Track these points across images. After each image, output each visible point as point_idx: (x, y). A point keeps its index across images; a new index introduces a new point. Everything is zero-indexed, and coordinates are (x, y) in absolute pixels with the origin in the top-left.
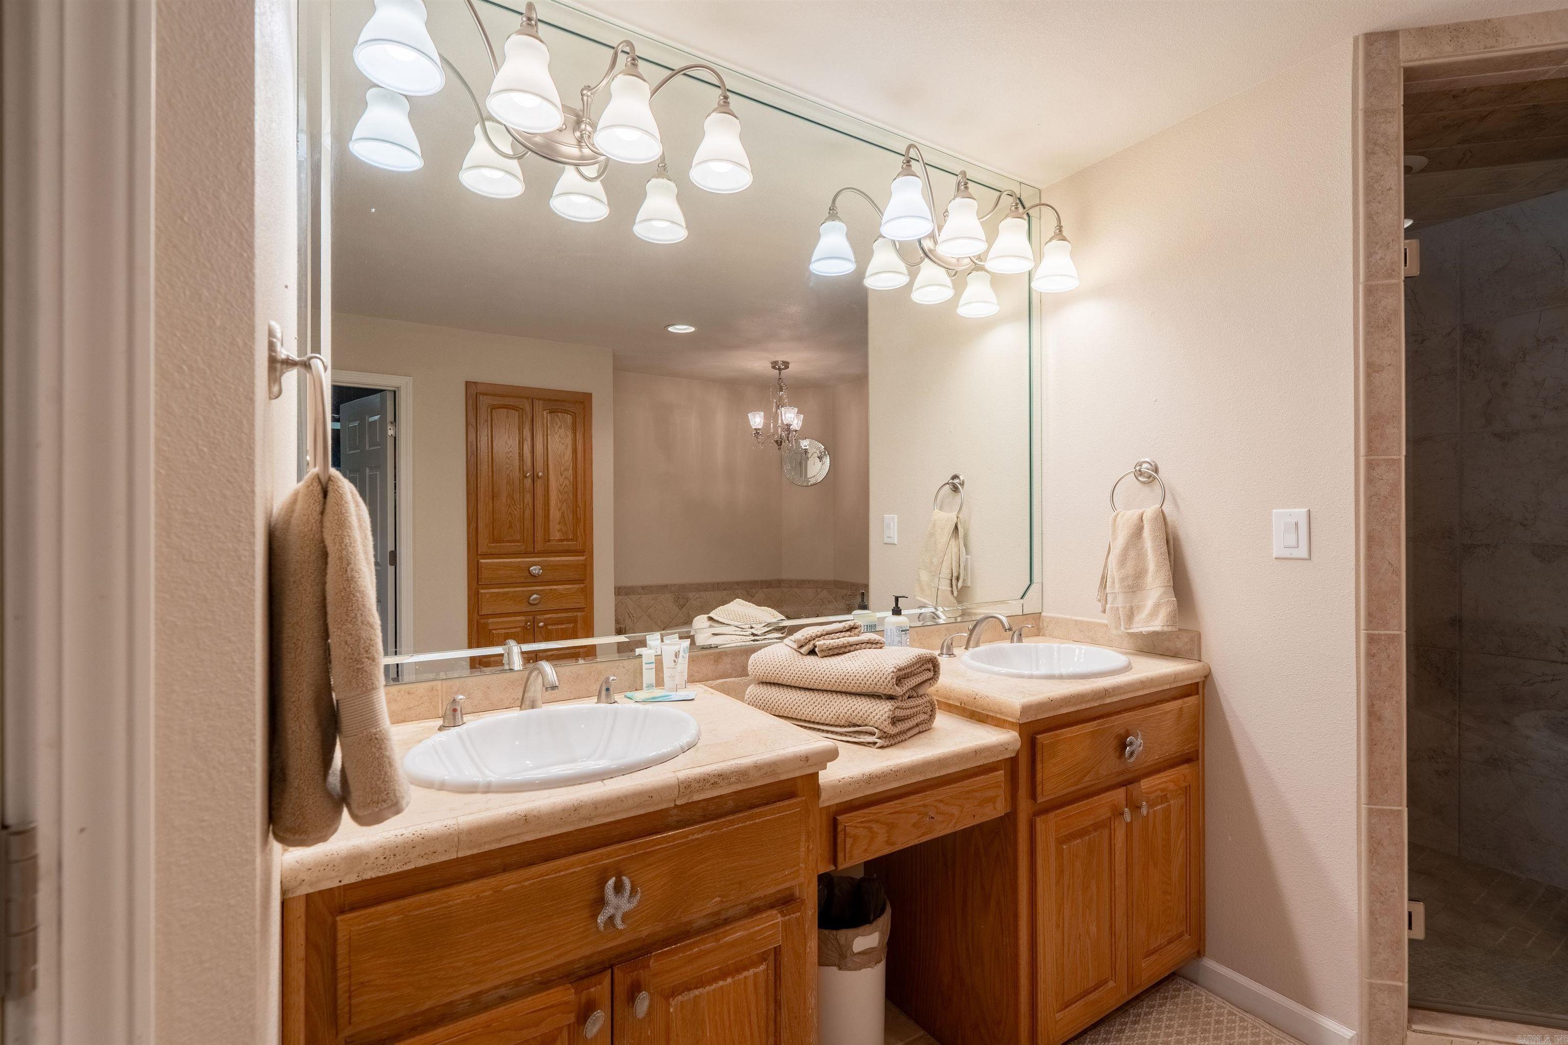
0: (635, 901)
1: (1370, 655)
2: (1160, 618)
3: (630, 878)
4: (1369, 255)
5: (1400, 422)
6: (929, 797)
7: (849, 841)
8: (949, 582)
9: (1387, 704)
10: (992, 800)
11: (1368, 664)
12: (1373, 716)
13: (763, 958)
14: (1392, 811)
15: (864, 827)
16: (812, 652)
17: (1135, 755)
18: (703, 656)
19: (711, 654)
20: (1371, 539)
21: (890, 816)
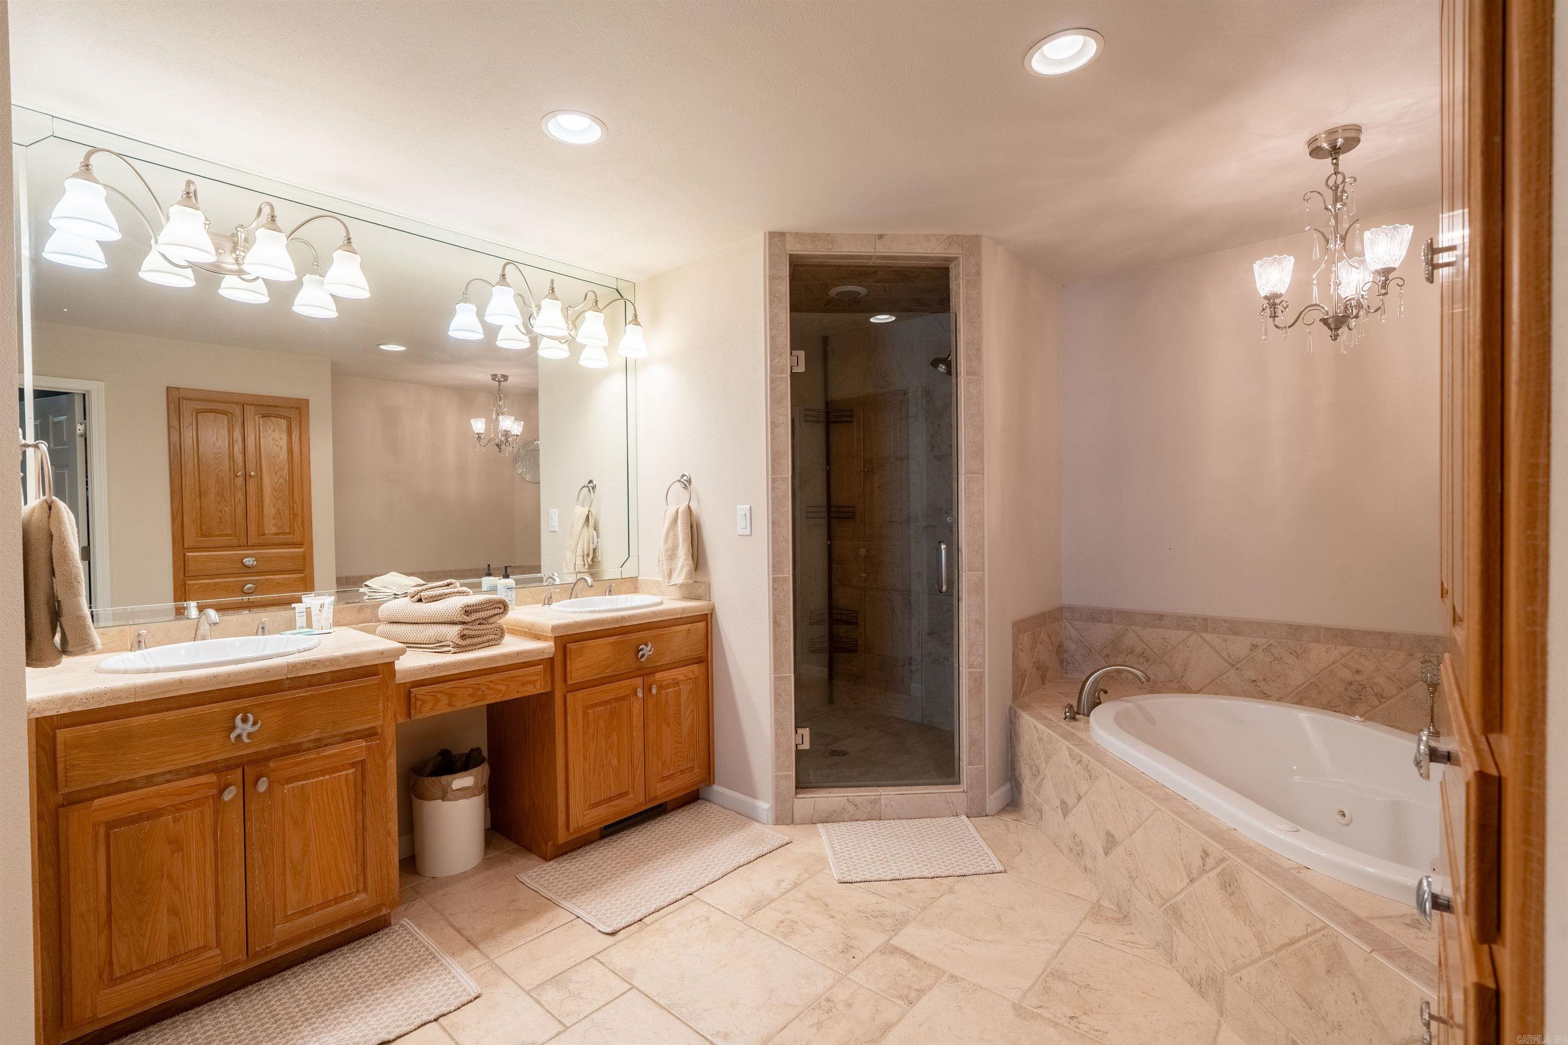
0: (256, 728)
1: (774, 589)
2: (683, 575)
3: (254, 716)
4: (772, 360)
5: (788, 456)
6: (482, 680)
7: (419, 703)
8: (582, 558)
9: (783, 616)
10: (533, 683)
11: (773, 594)
12: (776, 624)
13: (353, 765)
14: (786, 677)
15: (430, 695)
16: (420, 600)
17: (645, 657)
18: (347, 608)
19: (354, 607)
20: (774, 523)
21: (451, 690)
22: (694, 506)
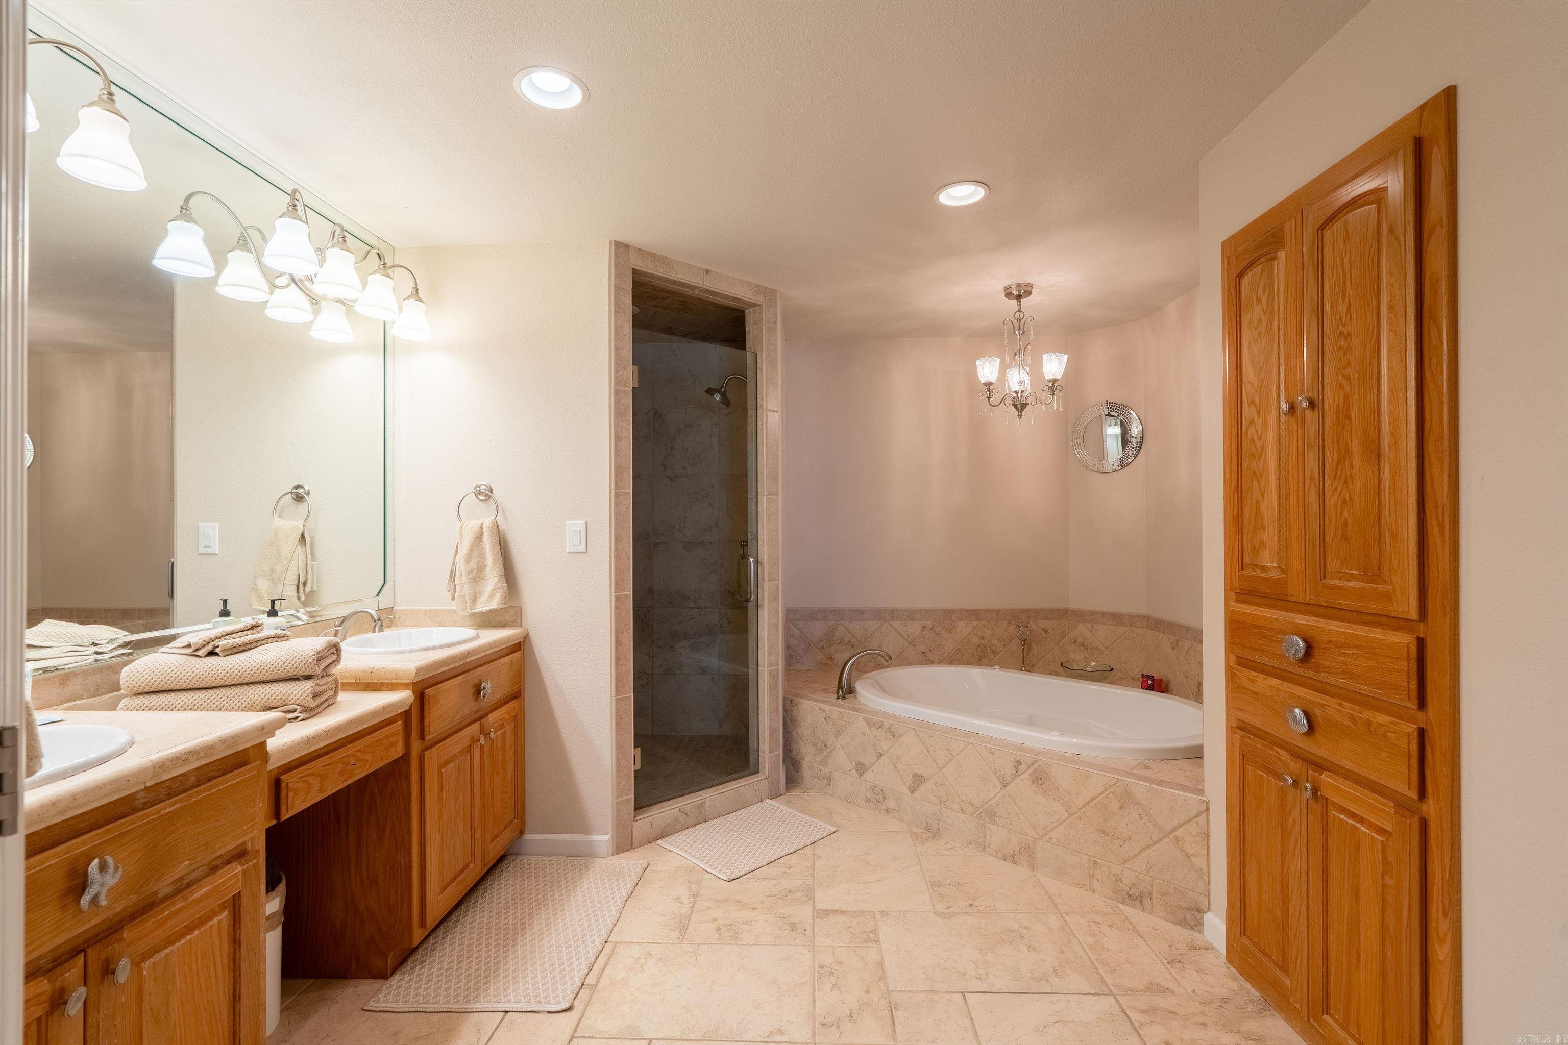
1: (617, 608)
2: (496, 599)
3: (112, 856)
4: (616, 372)
5: (630, 470)
6: (350, 749)
9: (624, 635)
10: (394, 745)
11: (616, 613)
12: (618, 643)
14: (626, 697)
15: (303, 781)
16: (212, 653)
17: (487, 696)
20: (616, 539)
21: (322, 769)
22: (499, 520)
